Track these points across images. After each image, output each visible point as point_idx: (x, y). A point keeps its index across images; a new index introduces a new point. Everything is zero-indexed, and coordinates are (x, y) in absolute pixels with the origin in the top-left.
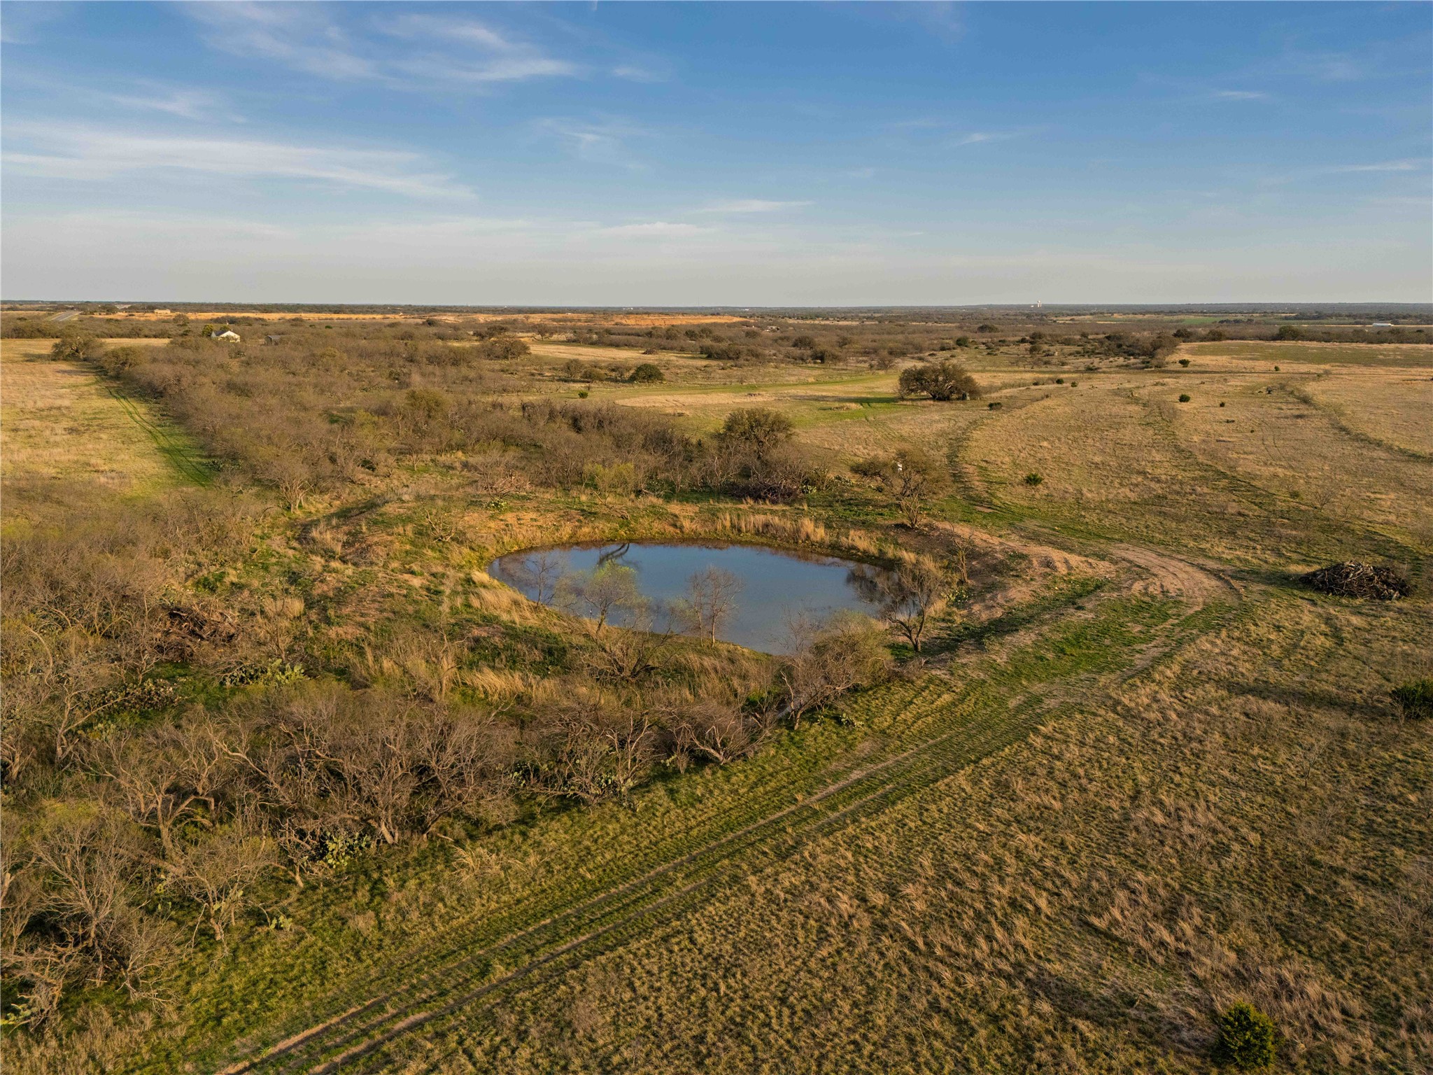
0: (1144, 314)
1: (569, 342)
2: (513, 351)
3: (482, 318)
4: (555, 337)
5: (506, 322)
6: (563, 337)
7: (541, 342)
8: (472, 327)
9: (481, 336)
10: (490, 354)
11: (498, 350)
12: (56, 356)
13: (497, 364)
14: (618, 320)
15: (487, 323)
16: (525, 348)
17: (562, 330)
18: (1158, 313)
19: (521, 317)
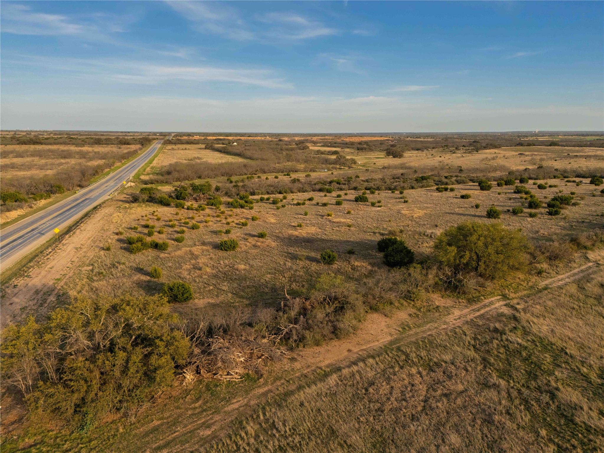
0: (572, 136)
1: (322, 146)
2: (306, 148)
3: (296, 139)
4: (318, 145)
5: (305, 140)
6: (320, 145)
7: (314, 146)
8: (294, 142)
9: (297, 144)
10: (300, 149)
11: (302, 148)
12: (206, 148)
13: (301, 151)
14: (342, 139)
15: (298, 140)
16: (308, 147)
17: (320, 143)
18: (577, 135)
19: (309, 138)
